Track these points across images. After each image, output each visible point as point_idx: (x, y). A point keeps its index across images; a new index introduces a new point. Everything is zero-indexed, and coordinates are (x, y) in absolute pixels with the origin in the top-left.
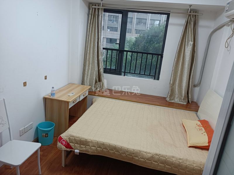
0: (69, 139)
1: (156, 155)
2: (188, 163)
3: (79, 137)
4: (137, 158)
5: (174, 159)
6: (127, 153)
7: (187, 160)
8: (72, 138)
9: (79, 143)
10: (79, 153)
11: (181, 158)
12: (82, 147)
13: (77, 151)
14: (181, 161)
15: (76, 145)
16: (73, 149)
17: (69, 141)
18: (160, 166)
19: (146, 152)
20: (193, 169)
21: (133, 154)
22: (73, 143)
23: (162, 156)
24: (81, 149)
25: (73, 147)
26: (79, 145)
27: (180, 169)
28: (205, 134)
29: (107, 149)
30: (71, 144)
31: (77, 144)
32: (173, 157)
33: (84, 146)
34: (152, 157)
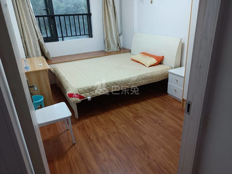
0: (79, 91)
1: (139, 76)
2: (155, 73)
3: (86, 87)
4: (130, 83)
5: (148, 74)
6: (123, 83)
7: (155, 72)
8: (80, 90)
9: (88, 91)
10: (91, 98)
11: (151, 72)
12: (92, 93)
13: (89, 98)
14: (152, 74)
15: (86, 94)
16: (85, 98)
17: (79, 94)
18: (144, 82)
19: (133, 78)
20: (159, 75)
21: (127, 81)
22: (83, 93)
23: (143, 75)
24: (92, 95)
25: (85, 96)
26: (88, 93)
27: (153, 78)
28: (150, 58)
29: (110, 86)
30: (81, 95)
31: (87, 92)
32: (148, 73)
33: (93, 92)
34: (138, 78)
